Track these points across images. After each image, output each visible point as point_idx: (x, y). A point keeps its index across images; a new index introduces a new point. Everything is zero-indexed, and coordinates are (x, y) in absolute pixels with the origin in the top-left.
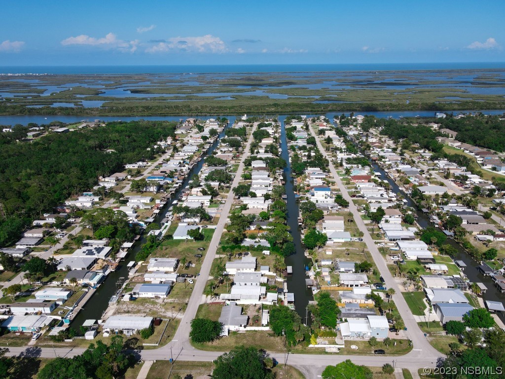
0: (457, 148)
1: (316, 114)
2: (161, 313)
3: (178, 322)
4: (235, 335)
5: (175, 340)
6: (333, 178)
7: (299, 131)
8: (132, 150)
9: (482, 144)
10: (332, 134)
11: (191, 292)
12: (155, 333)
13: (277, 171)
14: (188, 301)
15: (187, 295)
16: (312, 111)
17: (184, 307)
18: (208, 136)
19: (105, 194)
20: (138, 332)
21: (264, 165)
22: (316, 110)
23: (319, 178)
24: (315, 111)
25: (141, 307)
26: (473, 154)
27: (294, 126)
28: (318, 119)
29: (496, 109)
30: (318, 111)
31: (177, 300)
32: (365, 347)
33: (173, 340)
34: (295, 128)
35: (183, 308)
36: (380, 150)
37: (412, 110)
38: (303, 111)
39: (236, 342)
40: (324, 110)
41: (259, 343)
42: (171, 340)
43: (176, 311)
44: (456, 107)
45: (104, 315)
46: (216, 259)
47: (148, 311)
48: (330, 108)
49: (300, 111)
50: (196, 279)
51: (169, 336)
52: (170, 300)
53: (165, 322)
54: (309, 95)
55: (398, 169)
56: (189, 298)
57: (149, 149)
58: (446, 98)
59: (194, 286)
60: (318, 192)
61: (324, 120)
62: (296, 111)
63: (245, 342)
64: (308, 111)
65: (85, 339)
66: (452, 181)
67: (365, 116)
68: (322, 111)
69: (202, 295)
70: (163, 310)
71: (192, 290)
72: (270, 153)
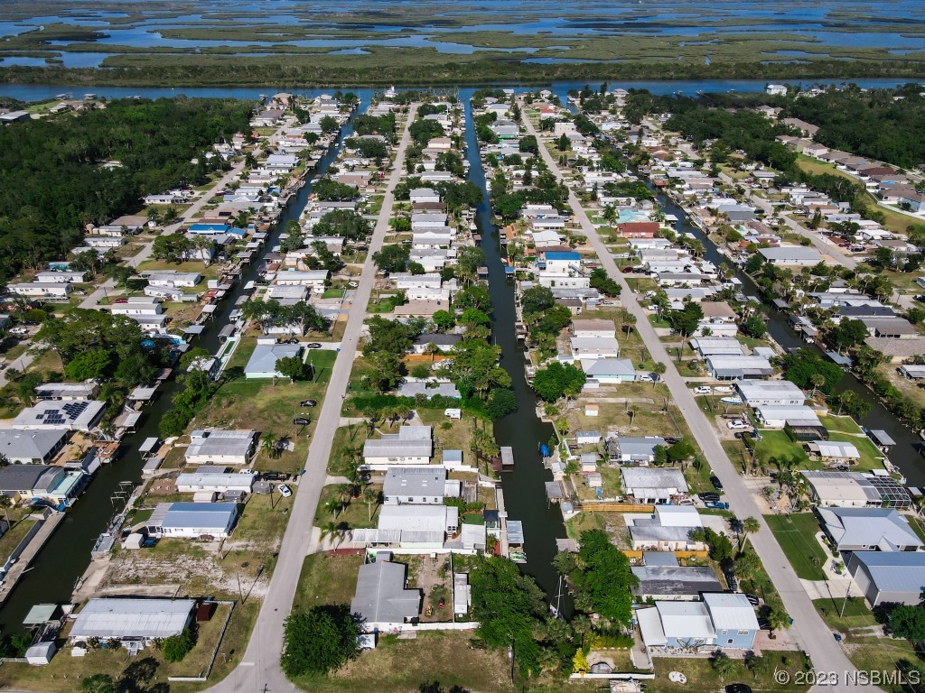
0: (822, 159)
1: (532, 86)
2: (214, 584)
3: (255, 606)
4: (392, 646)
5: (247, 663)
6: (580, 227)
7: (502, 124)
8: (158, 164)
9: (871, 152)
10: (566, 129)
11: (286, 521)
12: (200, 644)
13: (464, 212)
14: (279, 547)
15: (276, 530)
16: (522, 80)
17: (270, 562)
18: (318, 132)
19: (96, 267)
20: (158, 642)
21: (436, 199)
22: (531, 77)
23: (552, 228)
24: (529, 80)
25: (167, 567)
26: (856, 173)
27: (491, 111)
28: (538, 96)
29: (879, 76)
30: (536, 80)
31: (252, 543)
32: (702, 676)
33: (241, 664)
34: (493, 117)
35: (266, 566)
36: (668, 163)
37: (718, 78)
38: (507, 80)
39: (396, 667)
40: (547, 77)
41: (448, 668)
42: (237, 662)
43: (251, 575)
44: (803, 72)
45: (79, 584)
46: (342, 430)
47: (183, 575)
48: (558, 74)
49: (501, 80)
50: (296, 483)
51: (232, 652)
52: (235, 545)
53: (224, 609)
54: (514, 45)
55: (711, 206)
56: (282, 537)
57: (195, 161)
58: (779, 54)
59: (292, 503)
60: (554, 261)
61: (550, 98)
62: (492, 80)
63: (417, 665)
64: (516, 80)
65: (27, 665)
66: (824, 233)
67: (629, 91)
68: (543, 79)
69: (311, 529)
70: (220, 574)
71: (289, 515)
72: (445, 172)
